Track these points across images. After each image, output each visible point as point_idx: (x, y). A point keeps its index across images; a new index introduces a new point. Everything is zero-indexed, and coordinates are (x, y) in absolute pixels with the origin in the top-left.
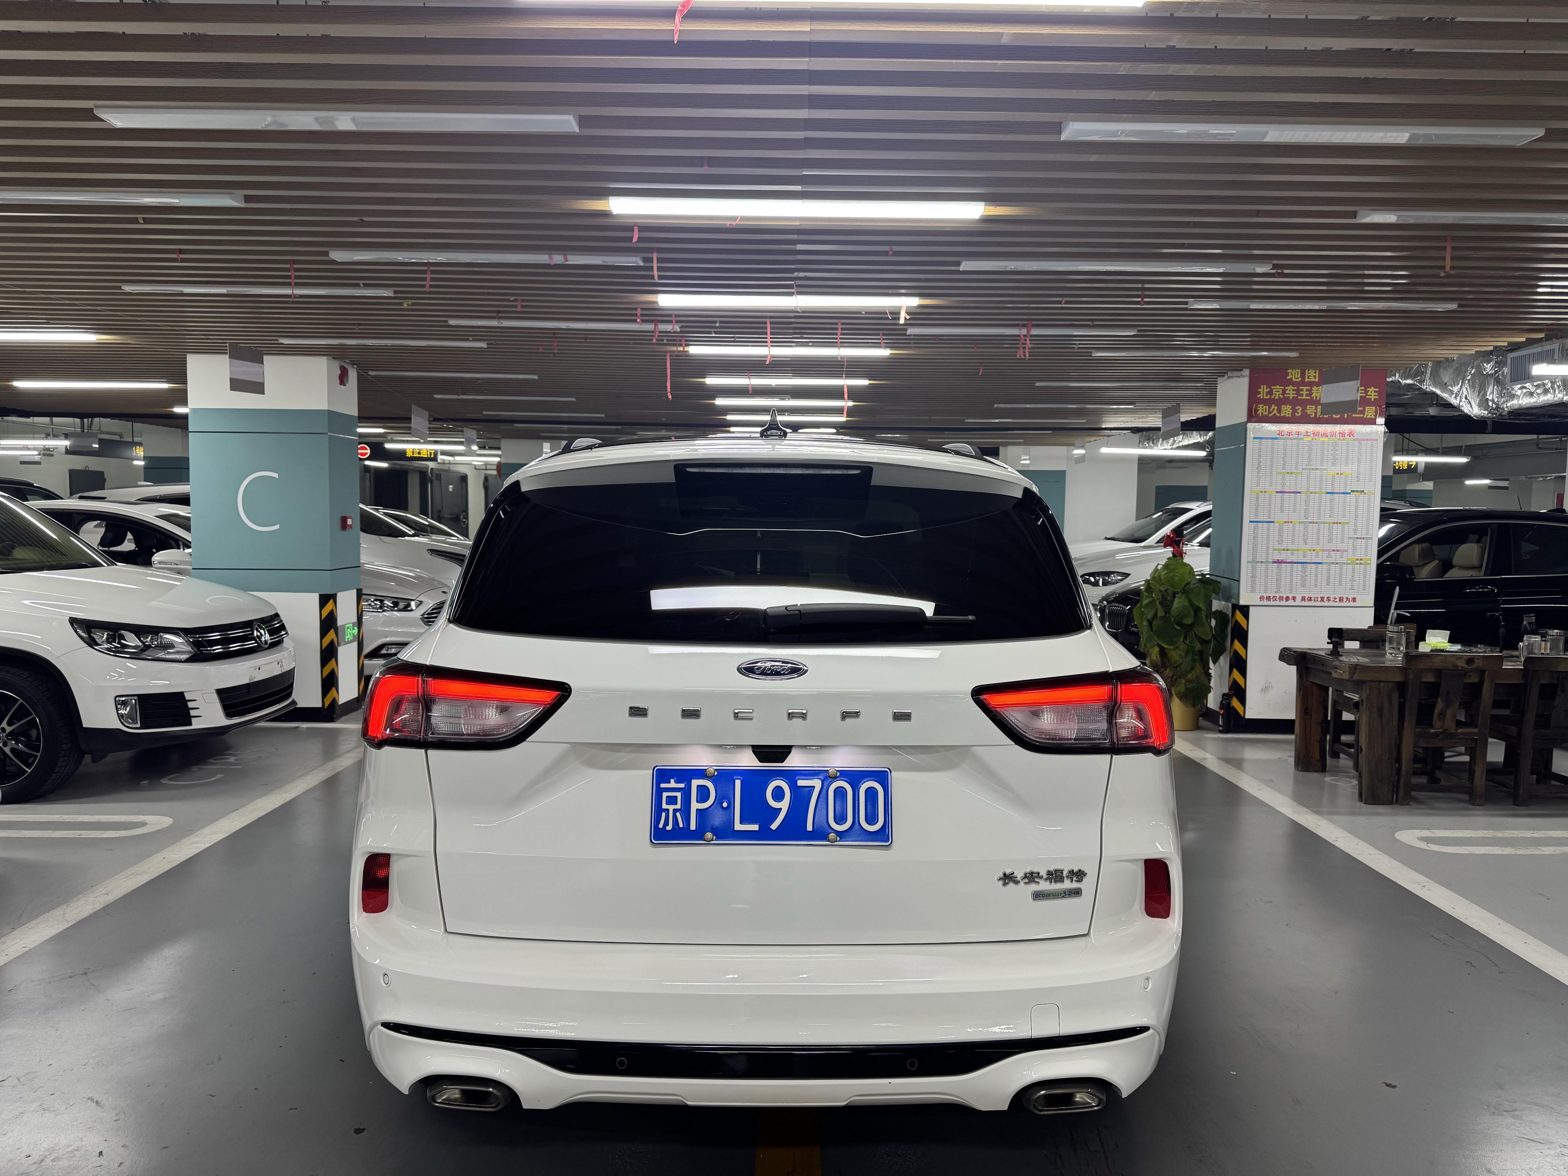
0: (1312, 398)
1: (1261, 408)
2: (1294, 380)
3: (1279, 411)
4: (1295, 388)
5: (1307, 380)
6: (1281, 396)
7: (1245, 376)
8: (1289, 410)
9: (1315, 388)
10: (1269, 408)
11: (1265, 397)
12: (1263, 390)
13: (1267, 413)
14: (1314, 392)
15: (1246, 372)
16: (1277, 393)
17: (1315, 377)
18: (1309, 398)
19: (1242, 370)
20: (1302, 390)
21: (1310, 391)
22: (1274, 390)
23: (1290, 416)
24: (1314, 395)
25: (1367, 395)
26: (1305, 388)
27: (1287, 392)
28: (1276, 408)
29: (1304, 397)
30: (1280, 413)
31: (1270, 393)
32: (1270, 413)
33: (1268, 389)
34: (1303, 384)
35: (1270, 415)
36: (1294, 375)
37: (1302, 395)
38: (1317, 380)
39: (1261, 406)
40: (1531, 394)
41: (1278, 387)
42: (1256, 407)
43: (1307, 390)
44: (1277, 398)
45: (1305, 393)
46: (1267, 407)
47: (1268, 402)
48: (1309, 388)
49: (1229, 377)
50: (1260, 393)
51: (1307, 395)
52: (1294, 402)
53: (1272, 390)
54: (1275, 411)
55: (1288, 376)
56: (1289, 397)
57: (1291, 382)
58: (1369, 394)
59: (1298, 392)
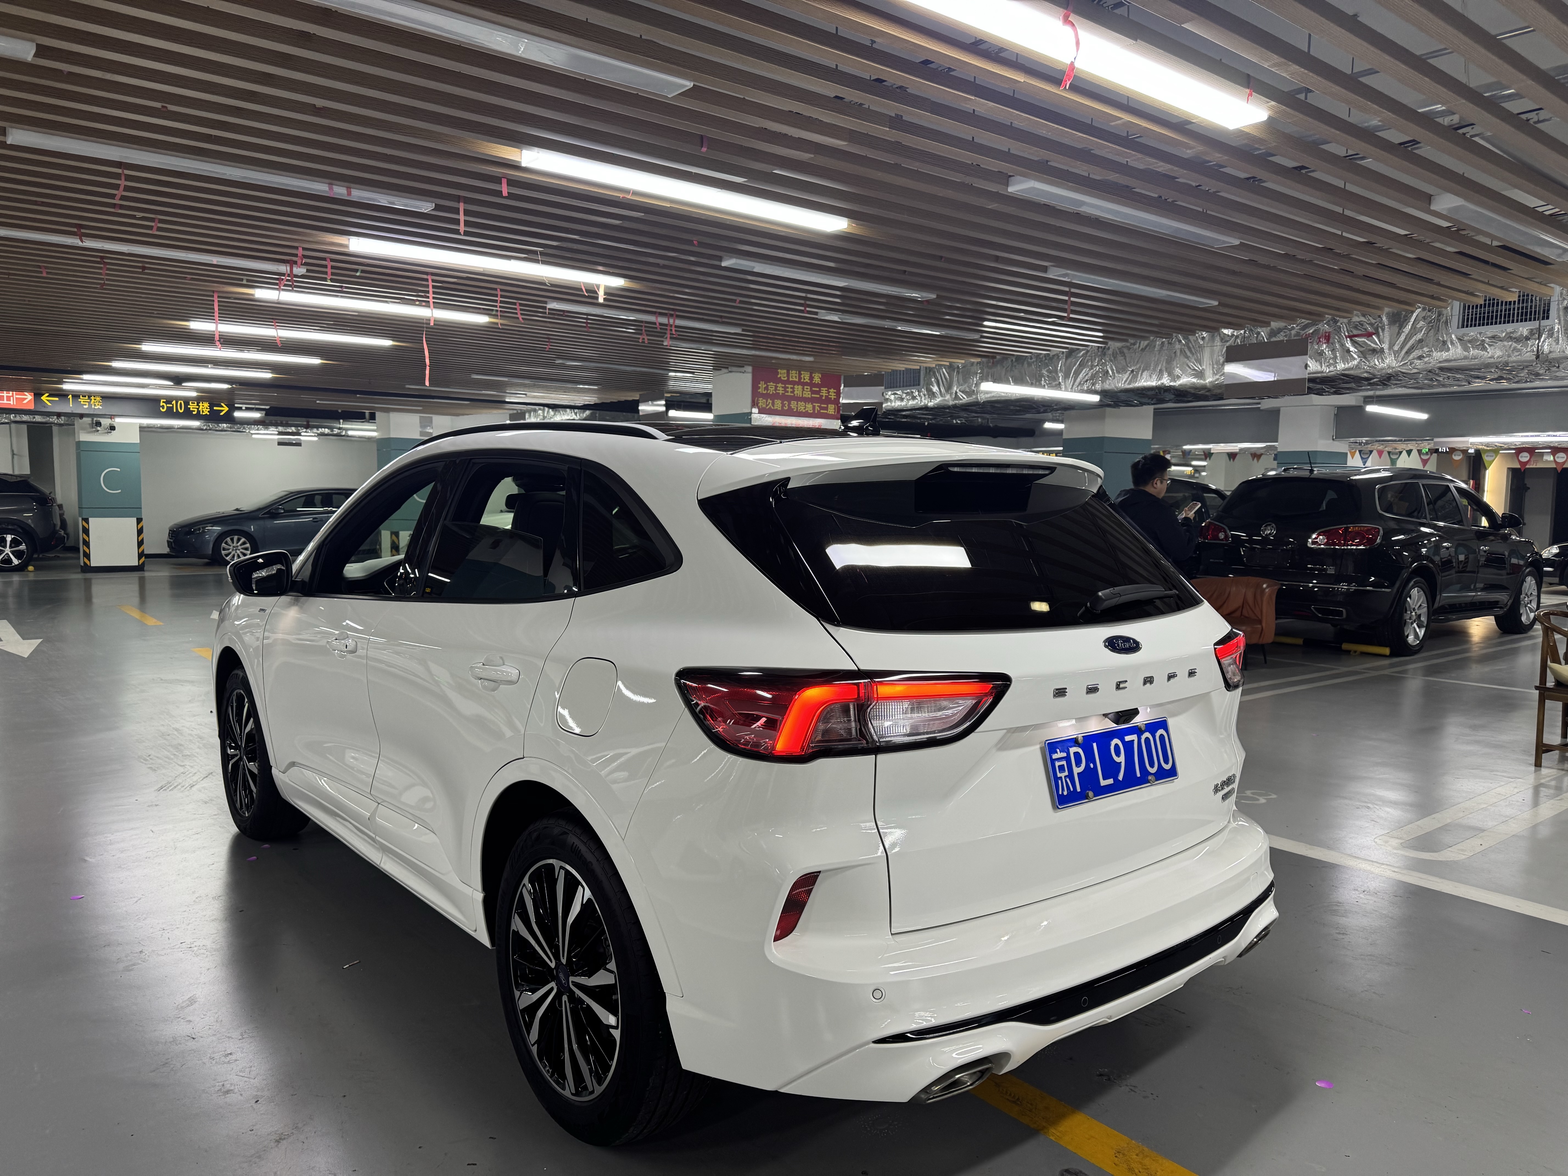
0: (795, 395)
1: (760, 401)
2: (782, 378)
3: (773, 404)
4: (783, 386)
5: (791, 379)
6: (774, 392)
7: (748, 373)
8: (780, 404)
9: (796, 387)
10: (767, 402)
11: (764, 392)
12: (762, 385)
13: (765, 406)
14: (796, 389)
15: (749, 369)
16: (772, 389)
17: (796, 377)
18: (792, 394)
19: (743, 367)
20: (788, 388)
21: (793, 388)
22: (769, 386)
23: (780, 409)
24: (796, 392)
25: (829, 395)
26: (790, 386)
27: (778, 389)
28: (771, 401)
29: (789, 394)
30: (774, 407)
31: (766, 388)
32: (767, 405)
33: (765, 385)
34: (788, 382)
35: (767, 408)
36: (782, 374)
37: (788, 392)
38: (797, 380)
39: (761, 399)
40: (902, 399)
41: (772, 384)
42: (758, 400)
43: (791, 388)
44: (771, 393)
45: (790, 390)
46: (765, 400)
47: (766, 396)
48: (792, 386)
49: (730, 372)
50: (759, 388)
51: (791, 392)
52: (783, 398)
53: (768, 386)
54: (770, 404)
55: (778, 374)
56: (779, 393)
57: (780, 381)
58: (830, 394)
59: (785, 388)
